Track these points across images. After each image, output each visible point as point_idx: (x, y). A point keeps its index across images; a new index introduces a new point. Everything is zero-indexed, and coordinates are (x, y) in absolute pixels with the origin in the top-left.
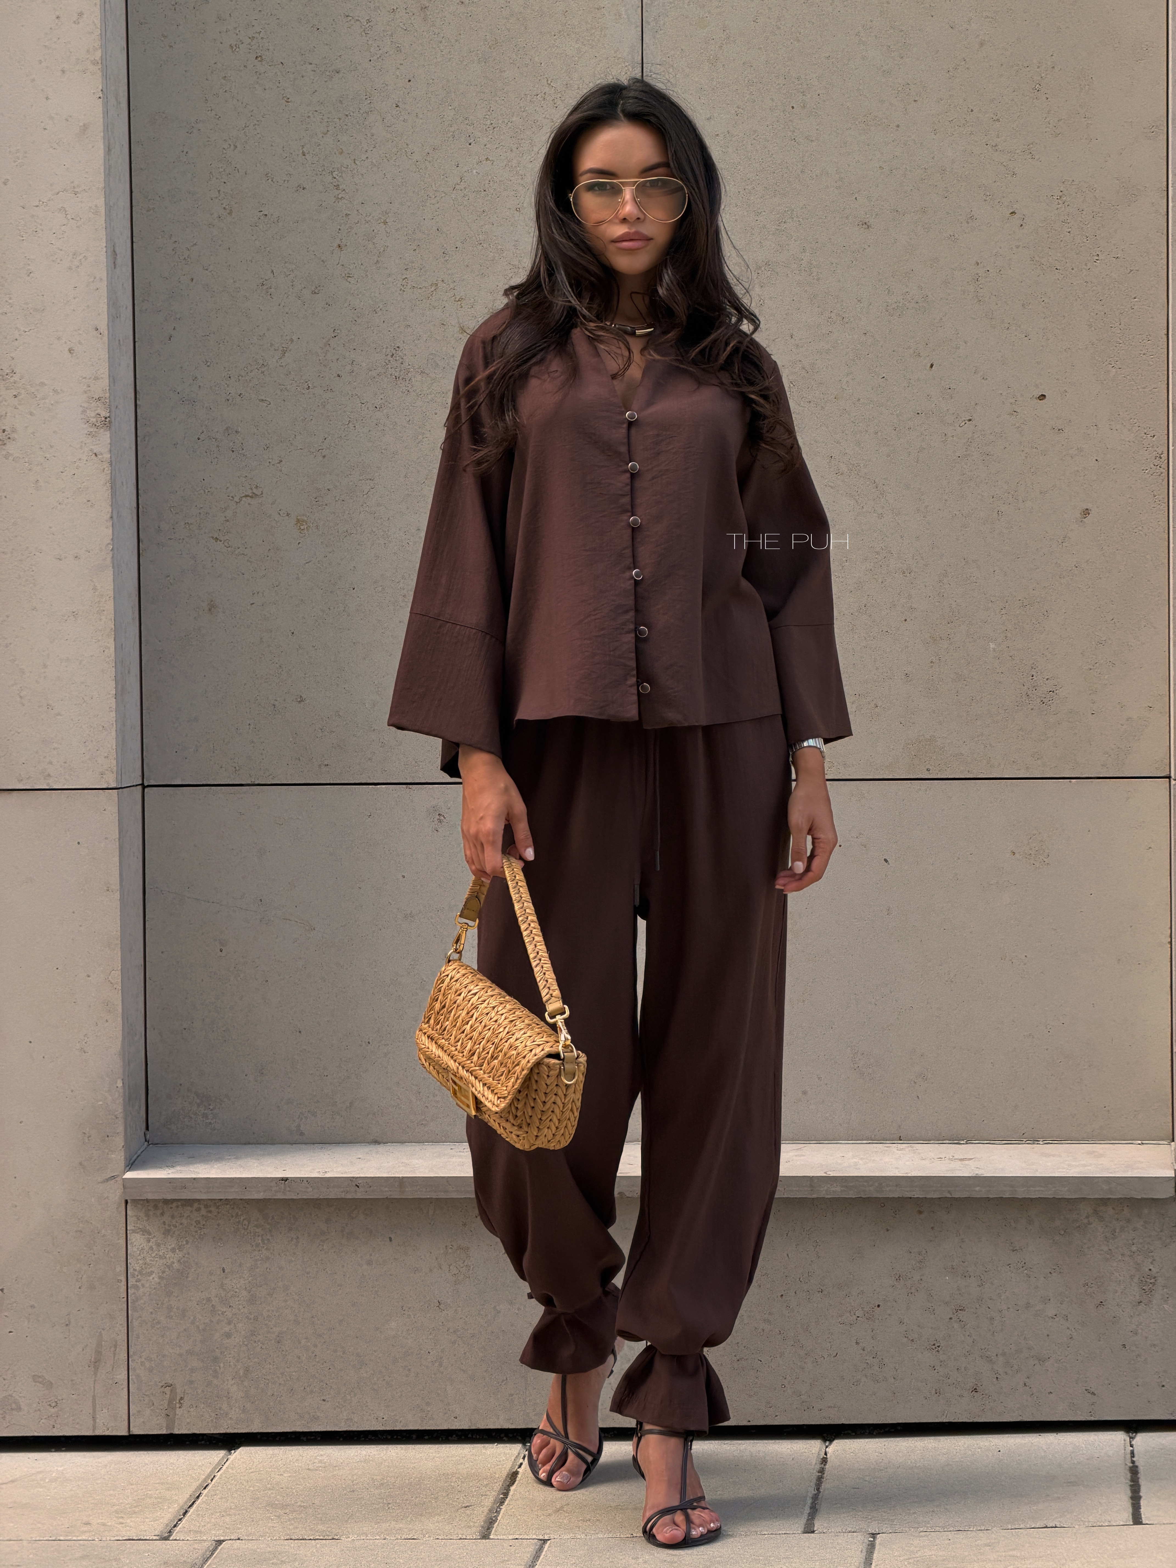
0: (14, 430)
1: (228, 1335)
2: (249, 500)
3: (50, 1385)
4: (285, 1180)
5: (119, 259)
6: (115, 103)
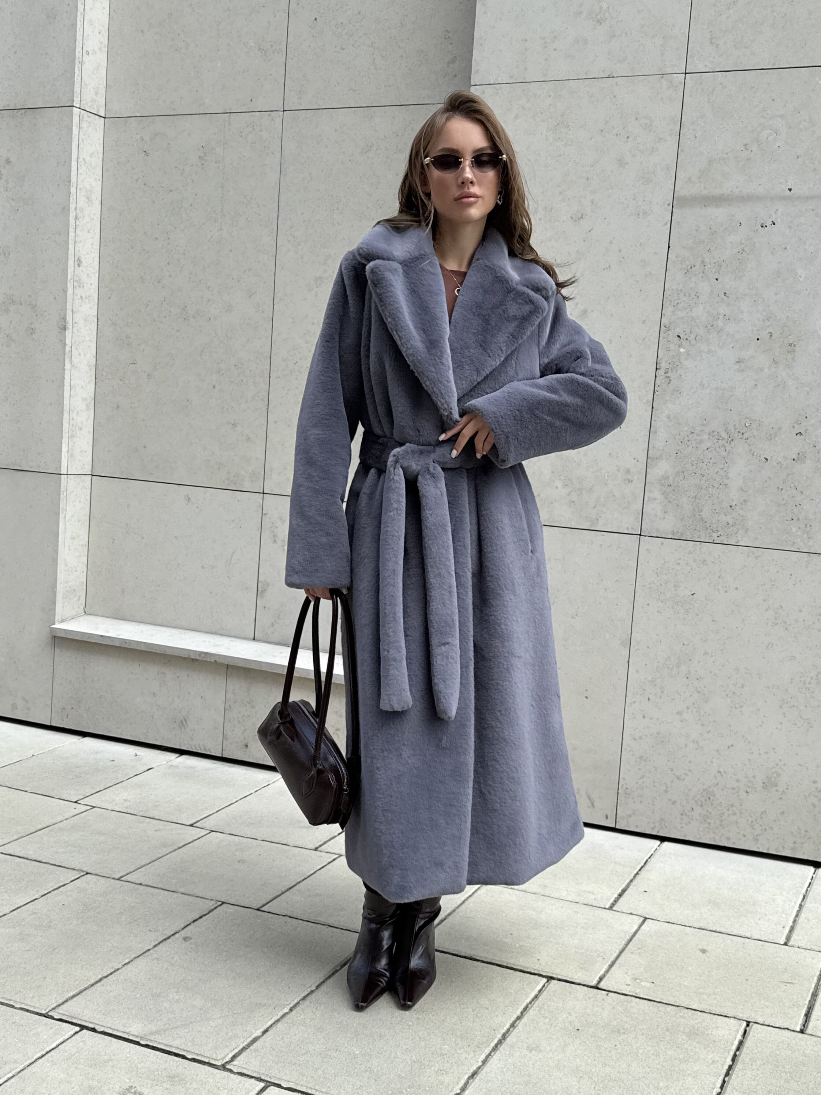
0: (35, 329)
1: (84, 693)
2: (131, 365)
3: (27, 701)
4: (102, 636)
5: (84, 263)
6: (87, 200)
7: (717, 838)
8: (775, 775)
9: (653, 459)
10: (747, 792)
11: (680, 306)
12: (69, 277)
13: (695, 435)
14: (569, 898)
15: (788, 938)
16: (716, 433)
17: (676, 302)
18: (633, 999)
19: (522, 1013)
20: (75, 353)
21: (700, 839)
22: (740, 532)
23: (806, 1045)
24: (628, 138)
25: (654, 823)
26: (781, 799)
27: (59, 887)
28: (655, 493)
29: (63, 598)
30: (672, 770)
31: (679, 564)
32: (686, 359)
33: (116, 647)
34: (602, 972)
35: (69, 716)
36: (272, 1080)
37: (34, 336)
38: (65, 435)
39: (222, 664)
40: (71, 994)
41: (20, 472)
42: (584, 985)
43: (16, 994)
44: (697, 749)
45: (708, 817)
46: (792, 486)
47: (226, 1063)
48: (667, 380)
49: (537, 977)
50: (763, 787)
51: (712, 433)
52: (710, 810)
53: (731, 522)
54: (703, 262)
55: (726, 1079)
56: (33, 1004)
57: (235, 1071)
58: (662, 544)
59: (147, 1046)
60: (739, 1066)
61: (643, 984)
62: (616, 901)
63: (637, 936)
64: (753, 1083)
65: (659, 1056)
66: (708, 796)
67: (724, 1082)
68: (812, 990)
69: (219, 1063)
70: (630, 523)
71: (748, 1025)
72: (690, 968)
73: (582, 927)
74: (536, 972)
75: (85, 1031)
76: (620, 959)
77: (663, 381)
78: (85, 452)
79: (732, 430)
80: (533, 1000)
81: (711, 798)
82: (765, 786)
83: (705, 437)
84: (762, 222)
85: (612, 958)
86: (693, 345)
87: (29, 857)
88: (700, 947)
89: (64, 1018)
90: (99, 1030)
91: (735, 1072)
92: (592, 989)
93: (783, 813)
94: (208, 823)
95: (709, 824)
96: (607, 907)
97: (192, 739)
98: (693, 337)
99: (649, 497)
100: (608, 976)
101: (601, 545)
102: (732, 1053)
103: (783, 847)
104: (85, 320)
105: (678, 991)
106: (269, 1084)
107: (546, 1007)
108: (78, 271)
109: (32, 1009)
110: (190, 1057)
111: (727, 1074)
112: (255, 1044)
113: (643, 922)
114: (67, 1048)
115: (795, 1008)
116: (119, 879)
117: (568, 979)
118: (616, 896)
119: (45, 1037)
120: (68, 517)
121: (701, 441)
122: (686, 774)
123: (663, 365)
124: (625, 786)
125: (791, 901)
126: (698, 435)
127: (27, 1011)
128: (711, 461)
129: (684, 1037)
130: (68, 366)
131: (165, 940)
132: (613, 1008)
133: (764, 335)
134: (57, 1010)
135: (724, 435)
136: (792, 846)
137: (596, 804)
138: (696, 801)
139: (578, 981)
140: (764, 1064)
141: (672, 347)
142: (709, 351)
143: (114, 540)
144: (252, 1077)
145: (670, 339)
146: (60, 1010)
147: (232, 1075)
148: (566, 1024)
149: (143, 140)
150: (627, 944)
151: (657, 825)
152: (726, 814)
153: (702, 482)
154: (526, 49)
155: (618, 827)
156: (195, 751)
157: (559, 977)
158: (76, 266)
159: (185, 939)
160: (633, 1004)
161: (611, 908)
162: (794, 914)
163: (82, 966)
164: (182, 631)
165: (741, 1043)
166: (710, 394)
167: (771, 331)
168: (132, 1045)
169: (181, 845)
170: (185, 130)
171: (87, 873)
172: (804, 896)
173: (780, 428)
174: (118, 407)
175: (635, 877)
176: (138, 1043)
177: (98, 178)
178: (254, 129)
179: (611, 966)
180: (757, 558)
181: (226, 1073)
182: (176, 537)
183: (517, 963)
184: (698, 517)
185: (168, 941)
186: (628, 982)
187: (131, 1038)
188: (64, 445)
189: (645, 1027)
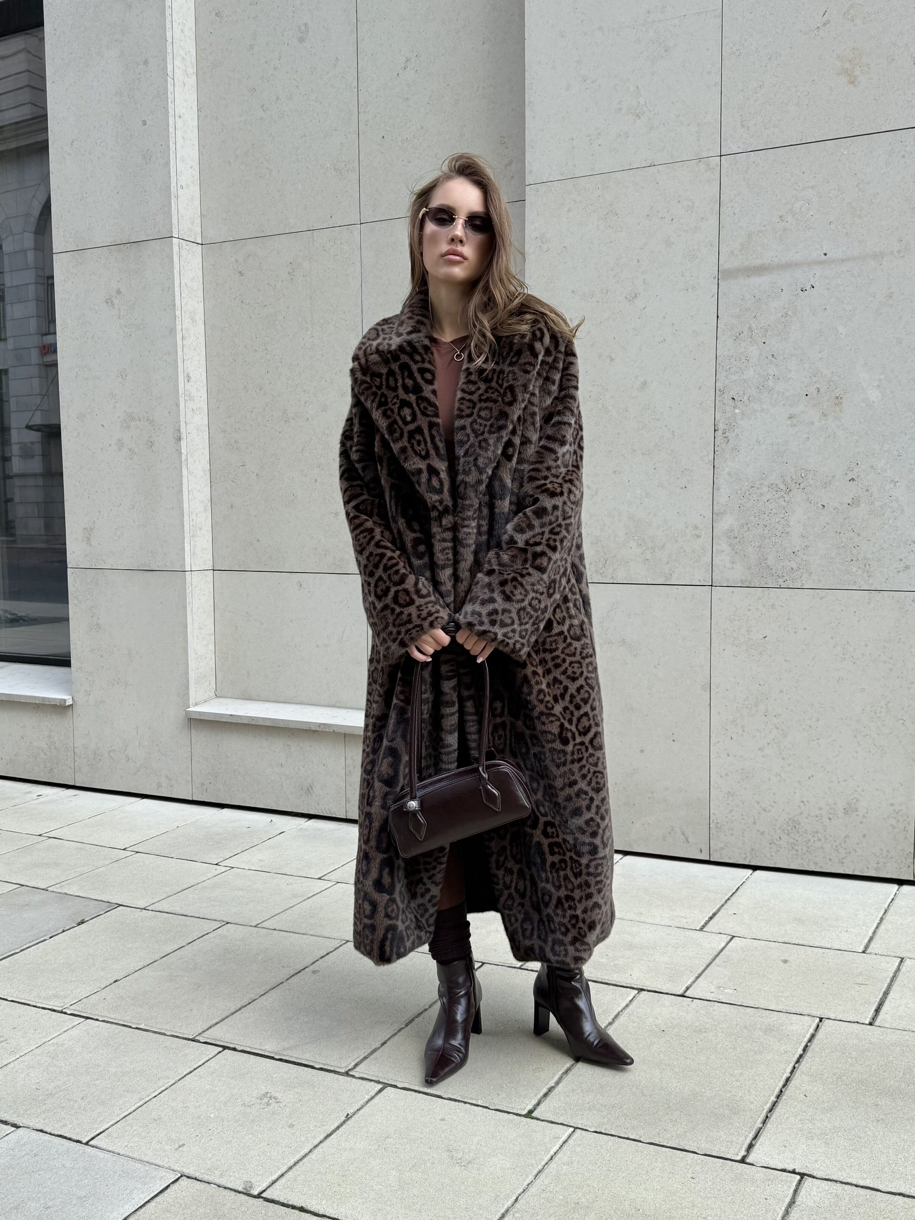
2: (241, 467)
3: (170, 780)
4: (231, 715)
5: (193, 379)
6: (191, 321)
7: (805, 863)
8: (855, 800)
9: (718, 515)
10: (830, 819)
11: (732, 370)
12: (181, 392)
13: (755, 488)
14: (663, 923)
15: (867, 947)
16: (774, 486)
17: (728, 367)
18: (716, 1004)
19: (614, 1020)
20: (190, 460)
21: (789, 865)
22: (804, 576)
23: (873, 1034)
24: (672, 220)
25: (745, 854)
26: (861, 823)
27: (203, 936)
28: (723, 545)
29: (196, 683)
30: (758, 803)
31: (749, 610)
32: (742, 419)
33: (245, 725)
34: (689, 983)
35: (208, 790)
36: (389, 1083)
37: (153, 448)
38: (187, 535)
39: (340, 733)
40: (215, 1021)
41: (150, 573)
42: (671, 994)
43: (167, 1024)
44: (780, 781)
45: (795, 845)
46: (850, 529)
47: (349, 1070)
48: (726, 439)
49: (628, 989)
50: (844, 813)
51: (771, 486)
52: (797, 839)
53: (795, 566)
54: (750, 328)
55: (796, 1066)
56: (181, 1031)
57: (357, 1076)
58: (733, 592)
59: (281, 1060)
60: (809, 1054)
61: (726, 991)
62: (706, 923)
63: (724, 951)
64: (820, 1067)
65: (736, 1050)
66: (794, 824)
67: (794, 1068)
68: (884, 990)
69: (343, 1071)
70: (701, 575)
71: (821, 1021)
72: (771, 976)
73: (673, 947)
74: (628, 985)
75: (226, 1051)
76: (706, 971)
77: (722, 441)
78: (206, 549)
79: (790, 481)
80: (624, 1008)
81: (797, 827)
82: (846, 812)
83: (765, 489)
84: (802, 286)
85: (700, 971)
86: (747, 406)
87: (176, 912)
88: (783, 958)
89: (208, 1041)
90: (239, 1049)
91: (805, 1059)
92: (678, 997)
93: (864, 836)
94: (334, 877)
95: (797, 851)
96: (698, 929)
97: (318, 804)
98: (746, 398)
99: (717, 550)
100: (693, 986)
101: (676, 598)
102: (803, 1044)
103: (868, 868)
104: (197, 430)
105: (758, 995)
106: (386, 1085)
107: (635, 1013)
108: (188, 386)
109: (181, 1035)
110: (318, 1066)
111: (798, 1061)
112: (374, 1054)
113: (731, 939)
114: (212, 1065)
115: (866, 1006)
116: (255, 927)
117: (657, 990)
118: (707, 919)
119: (193, 1057)
120: (194, 610)
121: (761, 494)
122: (771, 806)
123: (721, 426)
124: (715, 821)
125: (872, 915)
126: (758, 488)
127: (177, 1037)
128: (772, 512)
129: (760, 1033)
130: (185, 472)
131: (296, 974)
132: (697, 1012)
133: (812, 390)
134: (202, 1035)
135: (782, 487)
136: (875, 866)
137: (690, 839)
138: (783, 831)
139: (666, 991)
140: (832, 1052)
141: (728, 408)
142: (762, 410)
143: (237, 627)
144: (371, 1080)
145: (725, 402)
146: (205, 1035)
147: (354, 1080)
148: (654, 1027)
149: (237, 262)
150: (714, 960)
151: (749, 856)
152: (812, 840)
153: (766, 531)
154: (573, 148)
155: (712, 860)
156: (322, 814)
157: (649, 989)
158: (186, 381)
159: (314, 972)
160: (716, 1008)
161: (701, 929)
162: (875, 925)
163: (224, 999)
164: (303, 706)
165: (813, 1036)
166: (766, 449)
167: (818, 386)
168: (267, 1060)
169: (311, 895)
170: (274, 250)
171: (227, 923)
172: (886, 911)
173: (834, 477)
174: (232, 506)
175: (726, 902)
176: (273, 1058)
177: (200, 300)
178: (335, 243)
179: (697, 978)
180: (822, 598)
181: (349, 1079)
182: (291, 621)
183: (612, 979)
184: (764, 565)
185: (299, 974)
186: (713, 990)
187: (266, 1054)
188: (186, 545)
189: (724, 1026)
